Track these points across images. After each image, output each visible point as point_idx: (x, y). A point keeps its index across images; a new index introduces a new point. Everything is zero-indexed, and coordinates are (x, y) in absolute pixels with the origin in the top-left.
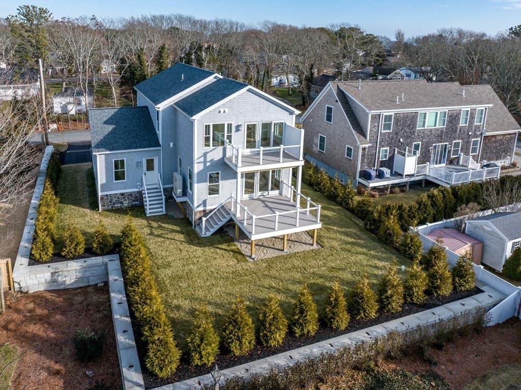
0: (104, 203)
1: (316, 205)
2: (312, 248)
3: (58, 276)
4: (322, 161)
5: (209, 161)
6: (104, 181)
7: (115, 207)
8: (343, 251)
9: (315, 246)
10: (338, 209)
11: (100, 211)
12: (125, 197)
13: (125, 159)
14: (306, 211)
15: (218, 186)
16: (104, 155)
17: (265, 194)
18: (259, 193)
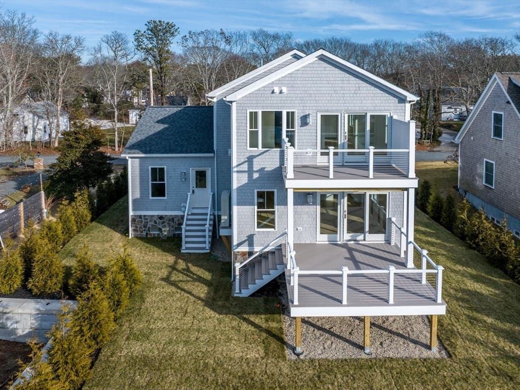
0: (137, 227)
1: (434, 265)
2: (426, 354)
3: (7, 319)
4: (491, 203)
5: (257, 171)
6: (138, 196)
7: (151, 234)
8: (496, 374)
9: (435, 352)
10: (506, 285)
11: (130, 237)
12: (164, 222)
13: (165, 167)
14: (420, 275)
15: (273, 213)
16: (138, 160)
17: (358, 238)
18: (347, 236)
